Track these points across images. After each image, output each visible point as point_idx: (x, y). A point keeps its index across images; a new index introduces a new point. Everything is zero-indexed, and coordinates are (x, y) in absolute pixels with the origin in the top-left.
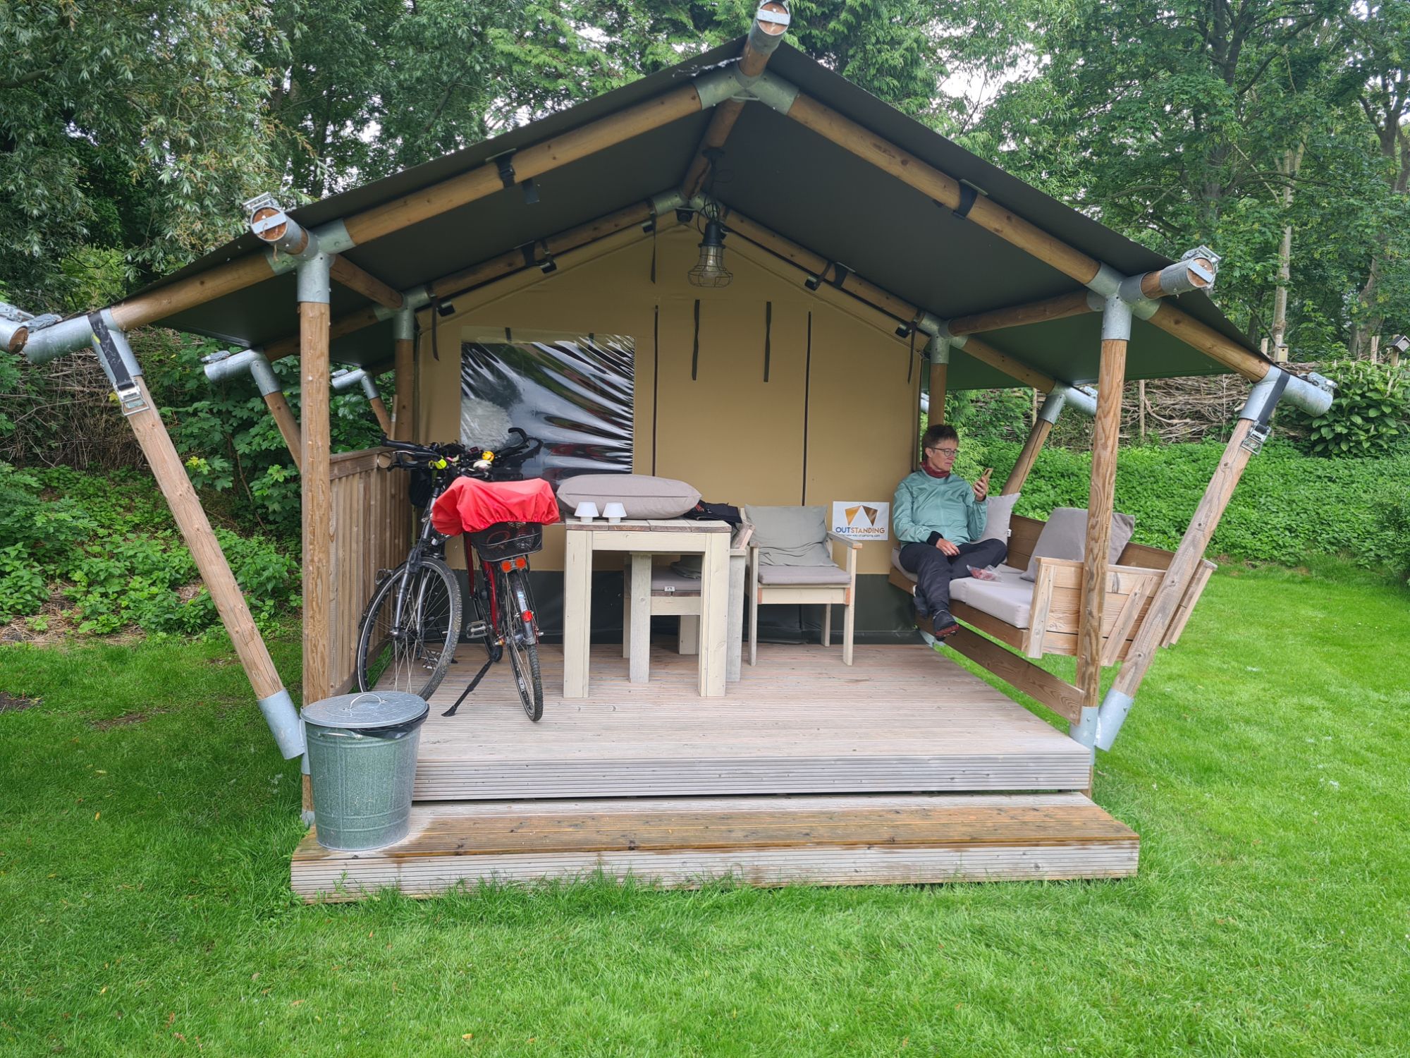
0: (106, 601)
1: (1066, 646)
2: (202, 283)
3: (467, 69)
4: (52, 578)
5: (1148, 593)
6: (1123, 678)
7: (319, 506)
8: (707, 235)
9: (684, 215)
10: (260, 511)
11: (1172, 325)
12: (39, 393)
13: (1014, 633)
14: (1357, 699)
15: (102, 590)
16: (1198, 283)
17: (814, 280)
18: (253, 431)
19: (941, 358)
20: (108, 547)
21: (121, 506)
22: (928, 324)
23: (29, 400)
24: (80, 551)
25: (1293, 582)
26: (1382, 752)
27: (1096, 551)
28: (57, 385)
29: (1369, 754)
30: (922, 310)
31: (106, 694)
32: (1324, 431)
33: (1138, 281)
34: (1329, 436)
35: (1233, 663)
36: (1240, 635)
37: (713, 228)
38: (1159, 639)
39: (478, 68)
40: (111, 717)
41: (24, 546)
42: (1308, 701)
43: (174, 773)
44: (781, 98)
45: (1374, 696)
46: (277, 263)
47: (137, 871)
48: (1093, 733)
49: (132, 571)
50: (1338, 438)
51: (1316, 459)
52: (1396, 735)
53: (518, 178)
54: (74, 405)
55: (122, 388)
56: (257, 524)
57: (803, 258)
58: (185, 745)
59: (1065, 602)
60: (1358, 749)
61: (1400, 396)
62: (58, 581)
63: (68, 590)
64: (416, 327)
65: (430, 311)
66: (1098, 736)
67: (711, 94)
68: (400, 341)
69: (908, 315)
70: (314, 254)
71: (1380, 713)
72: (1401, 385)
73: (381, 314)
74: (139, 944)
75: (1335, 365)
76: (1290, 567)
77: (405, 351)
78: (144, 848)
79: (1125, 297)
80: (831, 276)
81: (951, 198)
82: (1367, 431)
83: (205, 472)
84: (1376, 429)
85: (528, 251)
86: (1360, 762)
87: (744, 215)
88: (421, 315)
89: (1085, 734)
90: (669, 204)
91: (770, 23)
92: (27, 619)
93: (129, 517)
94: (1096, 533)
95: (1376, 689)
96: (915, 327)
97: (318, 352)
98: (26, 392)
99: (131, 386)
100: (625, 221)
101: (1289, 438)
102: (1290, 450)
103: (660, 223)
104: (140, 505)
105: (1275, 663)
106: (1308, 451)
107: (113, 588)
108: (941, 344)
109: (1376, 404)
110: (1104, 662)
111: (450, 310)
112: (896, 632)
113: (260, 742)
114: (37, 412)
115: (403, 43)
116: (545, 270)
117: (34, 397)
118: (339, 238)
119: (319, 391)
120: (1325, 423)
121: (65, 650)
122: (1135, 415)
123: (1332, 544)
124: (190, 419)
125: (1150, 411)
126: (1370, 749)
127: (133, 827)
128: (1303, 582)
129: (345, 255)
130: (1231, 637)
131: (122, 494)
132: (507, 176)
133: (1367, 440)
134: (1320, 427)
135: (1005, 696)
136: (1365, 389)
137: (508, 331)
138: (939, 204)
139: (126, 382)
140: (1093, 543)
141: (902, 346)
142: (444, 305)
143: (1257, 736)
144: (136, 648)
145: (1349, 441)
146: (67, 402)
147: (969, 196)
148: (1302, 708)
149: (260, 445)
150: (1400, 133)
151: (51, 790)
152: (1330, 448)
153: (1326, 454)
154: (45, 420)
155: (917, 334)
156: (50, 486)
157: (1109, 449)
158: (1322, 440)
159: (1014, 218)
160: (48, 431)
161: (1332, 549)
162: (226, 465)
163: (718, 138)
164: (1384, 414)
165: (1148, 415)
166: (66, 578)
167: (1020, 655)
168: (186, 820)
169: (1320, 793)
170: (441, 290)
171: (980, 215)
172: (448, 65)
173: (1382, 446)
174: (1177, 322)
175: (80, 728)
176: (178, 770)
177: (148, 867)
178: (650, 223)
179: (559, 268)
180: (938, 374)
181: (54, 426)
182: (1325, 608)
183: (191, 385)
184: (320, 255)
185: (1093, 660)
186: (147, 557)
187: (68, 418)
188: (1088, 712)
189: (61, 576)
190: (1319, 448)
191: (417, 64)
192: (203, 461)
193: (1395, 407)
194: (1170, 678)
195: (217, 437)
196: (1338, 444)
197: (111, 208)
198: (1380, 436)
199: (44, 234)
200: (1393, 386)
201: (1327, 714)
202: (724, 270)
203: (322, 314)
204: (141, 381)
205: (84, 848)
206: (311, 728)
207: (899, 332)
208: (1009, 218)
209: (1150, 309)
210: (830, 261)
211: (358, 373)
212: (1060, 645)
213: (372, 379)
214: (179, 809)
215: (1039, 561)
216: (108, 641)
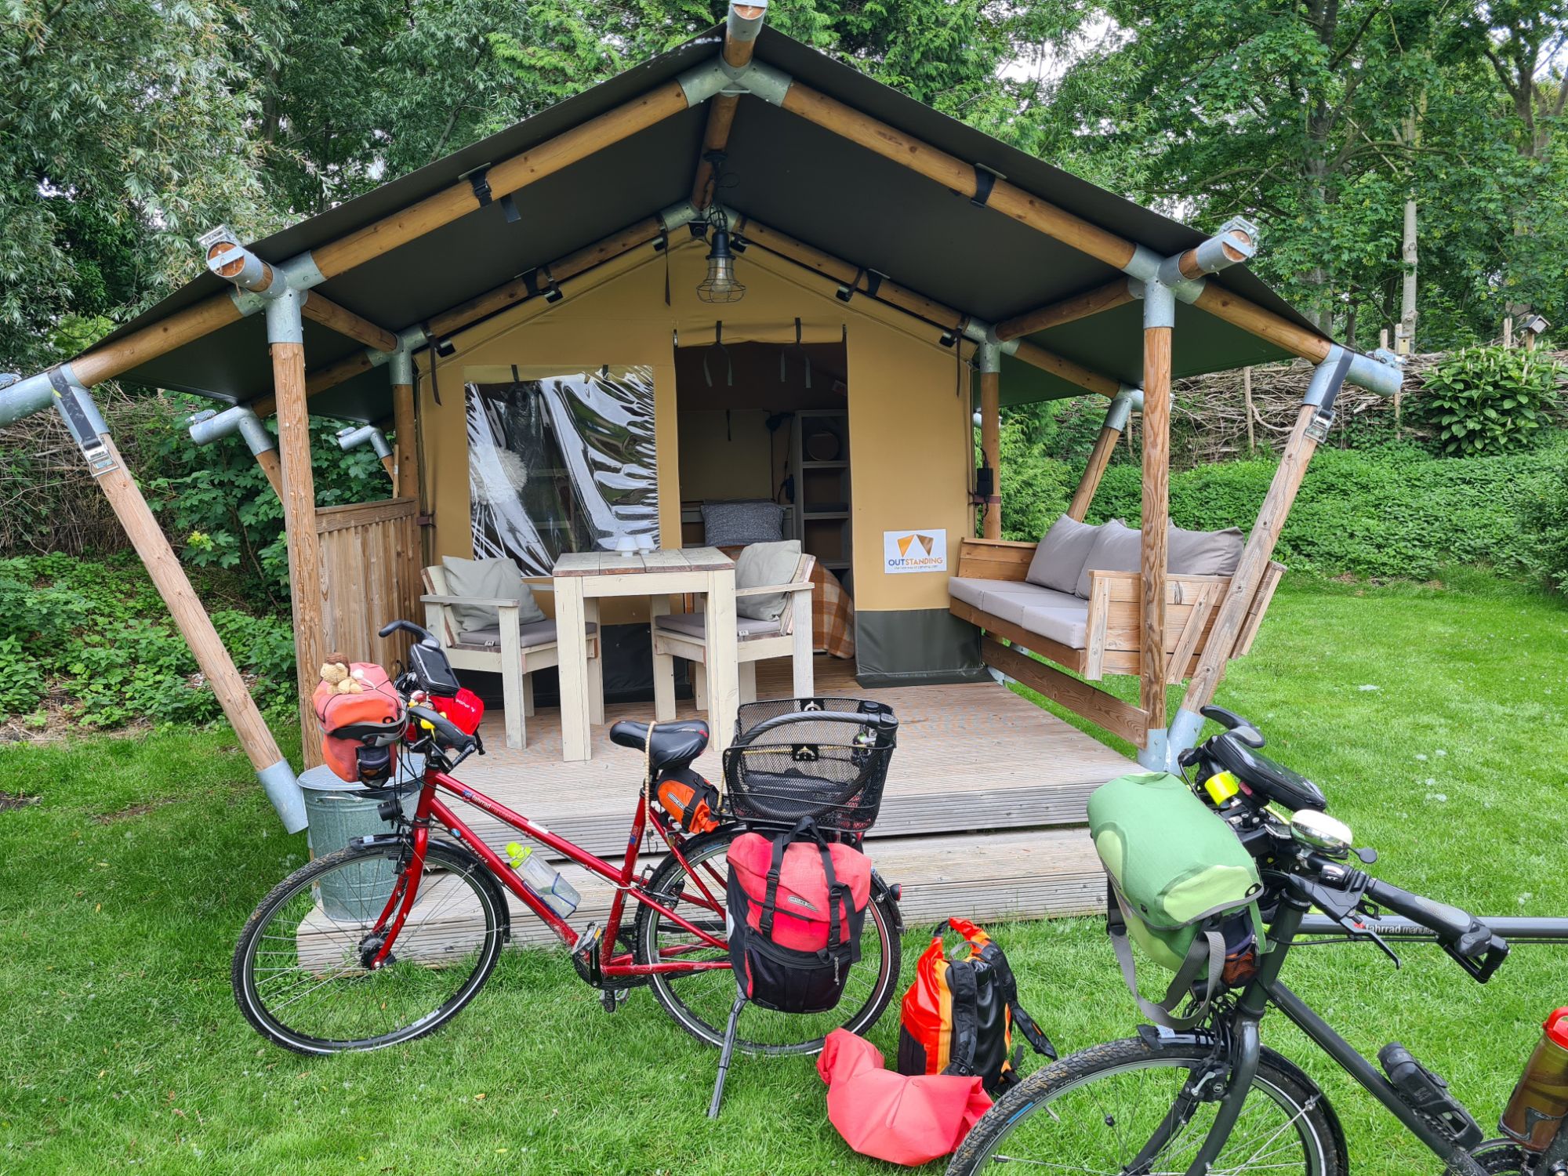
0: (109, 693)
1: (1127, 665)
2: (165, 330)
3: (471, 88)
4: (50, 672)
5: (1213, 602)
6: (1191, 695)
7: (307, 561)
8: (714, 245)
9: (697, 229)
10: (272, 589)
11: (1220, 308)
12: (25, 475)
13: (1072, 655)
14: (1480, 714)
15: (105, 681)
16: (1235, 257)
17: (845, 290)
18: (259, 500)
19: (991, 366)
20: (109, 635)
21: (121, 592)
22: (974, 330)
23: (14, 483)
24: (79, 642)
25: (1425, 598)
26: (1499, 766)
27: (1152, 559)
28: (44, 465)
29: (1485, 770)
30: (966, 315)
31: (109, 788)
32: (1454, 428)
33: (1175, 261)
34: (1461, 433)
35: (1346, 686)
36: (1358, 656)
37: (721, 237)
38: (1228, 651)
39: (481, 86)
40: (114, 809)
41: (17, 639)
42: (1425, 719)
43: (179, 861)
44: (774, 88)
45: (1499, 710)
46: (243, 304)
47: (139, 959)
48: (1162, 758)
49: (135, 660)
50: (1472, 435)
51: (1450, 460)
52: (1518, 749)
53: (496, 193)
54: (64, 486)
55: (88, 448)
56: (270, 603)
57: (831, 267)
58: (192, 835)
59: (1123, 617)
60: (1472, 764)
61: (1537, 381)
62: (56, 675)
63: (66, 685)
64: (415, 370)
65: (428, 352)
66: (1168, 761)
67: (698, 88)
68: (397, 386)
69: (952, 322)
70: (283, 291)
71: (1502, 727)
72: (1538, 371)
73: (376, 359)
74: (141, 1028)
75: (1463, 352)
76: (1422, 581)
77: (404, 398)
78: (146, 937)
79: (1166, 280)
80: (863, 284)
81: (966, 184)
82: (1504, 425)
83: (209, 548)
84: (1513, 423)
85: (530, 280)
86: (1473, 777)
87: (765, 224)
88: (419, 357)
89: (1154, 758)
90: (680, 218)
91: (746, 6)
92: (25, 717)
93: (131, 603)
94: (1150, 539)
95: (1502, 702)
96: (959, 335)
97: (294, 396)
98: (11, 474)
99: (98, 444)
100: (634, 239)
101: (1417, 439)
102: (1419, 451)
103: (673, 239)
104: (142, 590)
105: (1393, 682)
106: (1439, 451)
107: (115, 679)
108: (990, 353)
109: (1512, 394)
110: (1171, 680)
111: (450, 350)
112: (962, 671)
113: (272, 826)
114: (25, 496)
115: (399, 65)
116: (550, 300)
117: (19, 479)
118: (308, 271)
119: (297, 438)
120: (1456, 419)
121: (67, 746)
122: (1243, 425)
123: (1468, 552)
124: (189, 491)
125: (1259, 419)
126: (1486, 763)
127: (135, 916)
128: (1436, 596)
129: (317, 290)
130: (1347, 658)
131: (122, 580)
132: (483, 195)
133: (1504, 434)
134: (1450, 425)
135: (1073, 728)
136: (1498, 377)
137: (514, 368)
138: (957, 193)
139: (93, 441)
140: (1148, 551)
141: (948, 357)
142: (444, 345)
143: (1362, 758)
144: (142, 741)
145: (1484, 438)
146: (56, 483)
147: (986, 181)
148: (1416, 727)
149: (266, 514)
150: (1536, 91)
151: (49, 885)
152: (1464, 446)
153: (1459, 453)
154: (35, 505)
155: (963, 342)
156: (44, 575)
157: (1159, 447)
158: (1454, 438)
159: (1038, 203)
160: (37, 517)
161: (1467, 557)
162: (231, 539)
163: (718, 138)
164: (1520, 404)
165: (1257, 425)
166: (65, 672)
167: (1079, 677)
168: (191, 906)
169: (1425, 811)
170: (438, 329)
171: (1002, 200)
172: (450, 86)
173: (1520, 441)
174: (1225, 304)
175: (80, 823)
176: (184, 859)
177: (151, 955)
178: (660, 240)
179: (565, 296)
180: (990, 387)
181: (44, 510)
182: (1456, 622)
183: (188, 456)
184: (289, 291)
185: (1157, 678)
186: (151, 643)
187: (59, 500)
188: (1155, 735)
189: (59, 670)
190: (1451, 448)
191: (415, 90)
192: (205, 536)
193: (1532, 396)
194: (1273, 705)
195: (220, 509)
196: (1472, 442)
197: (94, 269)
198: (1518, 430)
199: (23, 300)
200: (1529, 373)
201: (1442, 731)
202: (736, 283)
203: (295, 355)
204: (108, 438)
205: (82, 939)
206: (308, 793)
207: (944, 341)
208: (1031, 202)
209: (1194, 291)
210: (861, 268)
211: (367, 431)
212: (1121, 665)
213: (383, 436)
214: (185, 898)
215: (1092, 574)
216: (112, 735)
